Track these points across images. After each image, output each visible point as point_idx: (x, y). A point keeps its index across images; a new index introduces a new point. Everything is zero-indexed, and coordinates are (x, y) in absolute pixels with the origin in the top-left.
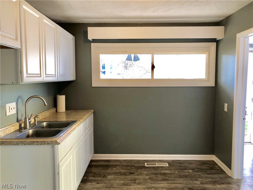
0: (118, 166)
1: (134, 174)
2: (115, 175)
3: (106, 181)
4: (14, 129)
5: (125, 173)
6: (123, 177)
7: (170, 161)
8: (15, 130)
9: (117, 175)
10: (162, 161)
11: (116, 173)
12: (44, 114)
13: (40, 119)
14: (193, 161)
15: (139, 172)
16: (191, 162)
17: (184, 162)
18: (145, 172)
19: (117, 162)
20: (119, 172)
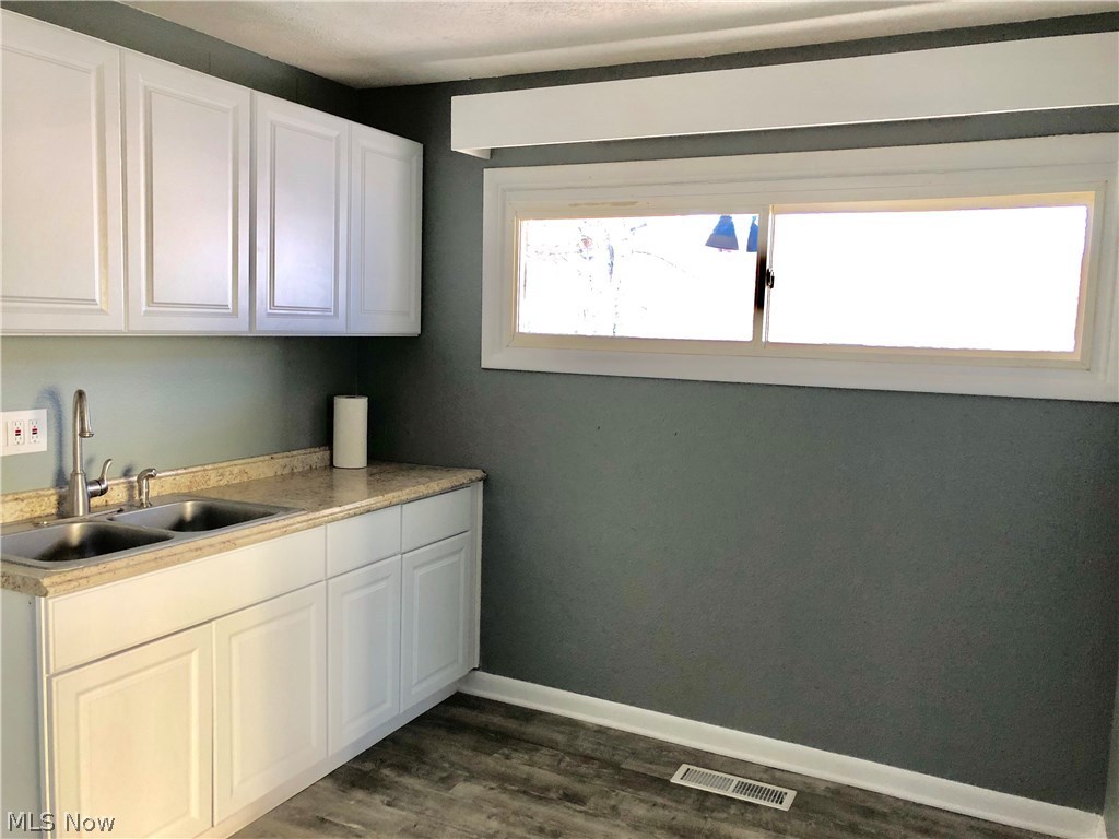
0: (545, 751)
1: (584, 804)
2: (494, 785)
3: (430, 803)
4: (21, 511)
5: (547, 789)
6: (518, 803)
7: (822, 786)
8: (28, 515)
9: (505, 789)
10: (773, 777)
11: (503, 780)
12: (236, 470)
13: (204, 487)
14: (954, 818)
15: (613, 802)
16: (936, 823)
17: (895, 811)
18: (640, 811)
19: (562, 729)
20: (524, 776)
